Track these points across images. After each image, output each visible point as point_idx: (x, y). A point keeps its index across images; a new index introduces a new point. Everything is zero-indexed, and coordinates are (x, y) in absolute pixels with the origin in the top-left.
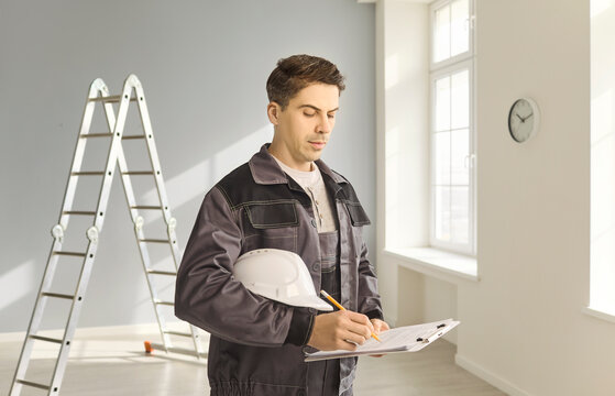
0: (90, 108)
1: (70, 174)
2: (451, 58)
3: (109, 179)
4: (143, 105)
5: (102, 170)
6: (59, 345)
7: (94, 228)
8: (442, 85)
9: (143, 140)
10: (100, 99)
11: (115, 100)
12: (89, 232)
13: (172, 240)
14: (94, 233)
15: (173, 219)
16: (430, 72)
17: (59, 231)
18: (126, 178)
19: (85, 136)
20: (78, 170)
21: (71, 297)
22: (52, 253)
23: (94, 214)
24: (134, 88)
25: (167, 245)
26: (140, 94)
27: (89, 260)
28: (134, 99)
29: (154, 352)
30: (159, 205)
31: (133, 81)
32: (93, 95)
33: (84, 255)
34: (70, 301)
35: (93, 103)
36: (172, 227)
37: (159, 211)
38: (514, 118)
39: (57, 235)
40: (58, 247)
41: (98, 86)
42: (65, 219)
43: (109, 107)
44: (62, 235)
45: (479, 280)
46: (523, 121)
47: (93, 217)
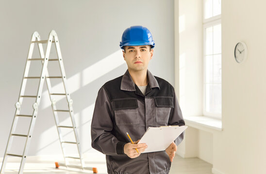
0: (32, 46)
1: (23, 78)
2: (213, 17)
3: (42, 80)
4: (58, 44)
5: (39, 76)
6: (21, 158)
7: (36, 104)
8: (209, 30)
9: (57, 61)
10: (37, 42)
11: (44, 42)
12: (34, 105)
13: (71, 110)
14: (36, 106)
15: (71, 100)
16: (203, 24)
17: (18, 105)
18: (48, 80)
19: (30, 60)
20: (27, 76)
21: (26, 136)
22: (15, 115)
23: (36, 97)
24: (54, 37)
25: (68, 113)
26: (56, 39)
27: (34, 119)
28: (54, 42)
29: (60, 167)
30: (64, 93)
31: (54, 33)
32: (34, 39)
33: (32, 116)
34: (26, 137)
35: (33, 43)
36: (71, 104)
37: (65, 96)
38: (237, 51)
39: (18, 107)
40: (18, 113)
41: (36, 35)
42: (21, 99)
43: (40, 45)
44: (20, 107)
45: (222, 130)
46: (241, 53)
47: (35, 98)
